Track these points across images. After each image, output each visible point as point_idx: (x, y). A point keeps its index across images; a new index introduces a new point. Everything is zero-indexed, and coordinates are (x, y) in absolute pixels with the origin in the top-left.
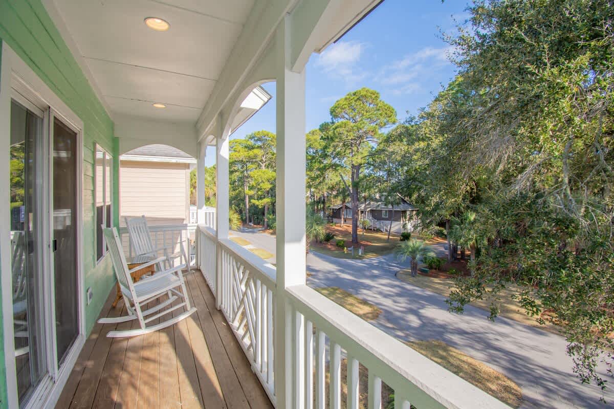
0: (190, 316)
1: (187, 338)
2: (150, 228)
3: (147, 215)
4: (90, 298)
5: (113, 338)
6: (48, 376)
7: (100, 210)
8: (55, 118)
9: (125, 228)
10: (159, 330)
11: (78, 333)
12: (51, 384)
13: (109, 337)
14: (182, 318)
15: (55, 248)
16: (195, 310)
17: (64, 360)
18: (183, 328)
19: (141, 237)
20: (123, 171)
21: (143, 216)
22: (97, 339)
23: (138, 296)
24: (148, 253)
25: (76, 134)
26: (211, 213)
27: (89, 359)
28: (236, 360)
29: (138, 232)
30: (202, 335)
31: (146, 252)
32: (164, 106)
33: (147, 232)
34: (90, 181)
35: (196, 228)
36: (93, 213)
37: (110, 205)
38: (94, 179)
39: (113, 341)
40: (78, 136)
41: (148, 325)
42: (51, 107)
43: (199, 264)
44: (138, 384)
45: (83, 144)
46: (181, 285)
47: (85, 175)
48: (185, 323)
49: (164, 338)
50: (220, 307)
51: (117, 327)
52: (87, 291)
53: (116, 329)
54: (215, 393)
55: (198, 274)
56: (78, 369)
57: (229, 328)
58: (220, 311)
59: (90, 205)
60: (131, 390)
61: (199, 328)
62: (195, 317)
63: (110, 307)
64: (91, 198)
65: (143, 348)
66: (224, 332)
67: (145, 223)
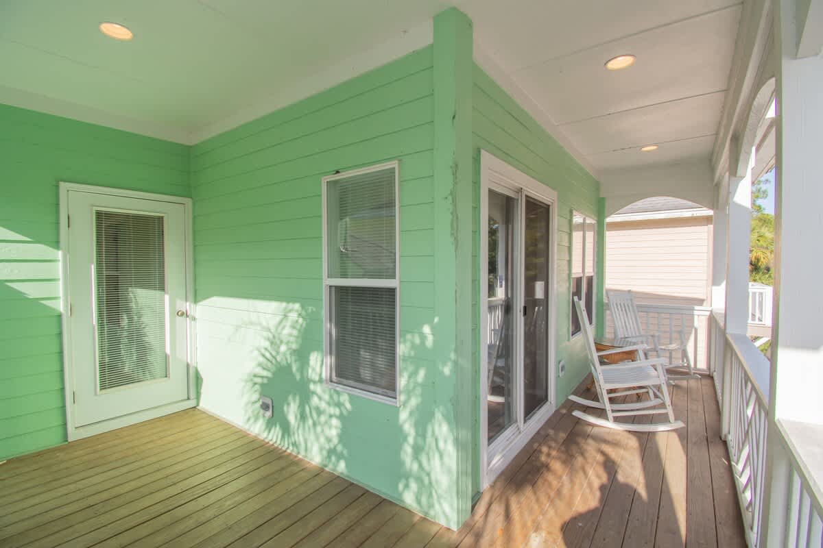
0: (675, 430)
1: (663, 454)
2: (638, 306)
3: (634, 289)
4: (562, 370)
5: (579, 419)
6: (516, 425)
7: (579, 280)
8: (527, 196)
9: (607, 304)
10: (629, 432)
11: (547, 400)
12: (518, 432)
13: (574, 416)
14: (661, 428)
15: (525, 314)
16: (680, 425)
17: (531, 417)
18: (662, 441)
19: (629, 315)
20: (610, 236)
21: (629, 291)
22: (565, 414)
23: (606, 382)
24: (633, 337)
25: (549, 206)
26: (757, 294)
27: (553, 429)
28: (724, 513)
29: (625, 310)
30: (685, 461)
31: (630, 335)
32: (655, 147)
33: (634, 312)
34: (566, 250)
35: (708, 313)
36: (568, 284)
37: (592, 277)
38: (570, 249)
39: (578, 421)
40: (551, 207)
41: (616, 420)
42: (524, 188)
43: (712, 367)
44: (590, 474)
45: (556, 214)
46: (660, 385)
47: (558, 245)
48: (667, 437)
49: (633, 442)
50: (725, 436)
51: (586, 409)
52: (559, 363)
53: (584, 411)
54: (676, 532)
55: (706, 382)
56: (542, 433)
57: (730, 469)
58: (725, 443)
59: (565, 275)
60: (581, 474)
61: (684, 451)
62: (683, 435)
63: (585, 388)
64: (566, 268)
65: (606, 441)
66: (720, 471)
67: (631, 300)
